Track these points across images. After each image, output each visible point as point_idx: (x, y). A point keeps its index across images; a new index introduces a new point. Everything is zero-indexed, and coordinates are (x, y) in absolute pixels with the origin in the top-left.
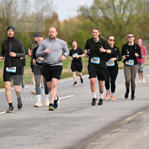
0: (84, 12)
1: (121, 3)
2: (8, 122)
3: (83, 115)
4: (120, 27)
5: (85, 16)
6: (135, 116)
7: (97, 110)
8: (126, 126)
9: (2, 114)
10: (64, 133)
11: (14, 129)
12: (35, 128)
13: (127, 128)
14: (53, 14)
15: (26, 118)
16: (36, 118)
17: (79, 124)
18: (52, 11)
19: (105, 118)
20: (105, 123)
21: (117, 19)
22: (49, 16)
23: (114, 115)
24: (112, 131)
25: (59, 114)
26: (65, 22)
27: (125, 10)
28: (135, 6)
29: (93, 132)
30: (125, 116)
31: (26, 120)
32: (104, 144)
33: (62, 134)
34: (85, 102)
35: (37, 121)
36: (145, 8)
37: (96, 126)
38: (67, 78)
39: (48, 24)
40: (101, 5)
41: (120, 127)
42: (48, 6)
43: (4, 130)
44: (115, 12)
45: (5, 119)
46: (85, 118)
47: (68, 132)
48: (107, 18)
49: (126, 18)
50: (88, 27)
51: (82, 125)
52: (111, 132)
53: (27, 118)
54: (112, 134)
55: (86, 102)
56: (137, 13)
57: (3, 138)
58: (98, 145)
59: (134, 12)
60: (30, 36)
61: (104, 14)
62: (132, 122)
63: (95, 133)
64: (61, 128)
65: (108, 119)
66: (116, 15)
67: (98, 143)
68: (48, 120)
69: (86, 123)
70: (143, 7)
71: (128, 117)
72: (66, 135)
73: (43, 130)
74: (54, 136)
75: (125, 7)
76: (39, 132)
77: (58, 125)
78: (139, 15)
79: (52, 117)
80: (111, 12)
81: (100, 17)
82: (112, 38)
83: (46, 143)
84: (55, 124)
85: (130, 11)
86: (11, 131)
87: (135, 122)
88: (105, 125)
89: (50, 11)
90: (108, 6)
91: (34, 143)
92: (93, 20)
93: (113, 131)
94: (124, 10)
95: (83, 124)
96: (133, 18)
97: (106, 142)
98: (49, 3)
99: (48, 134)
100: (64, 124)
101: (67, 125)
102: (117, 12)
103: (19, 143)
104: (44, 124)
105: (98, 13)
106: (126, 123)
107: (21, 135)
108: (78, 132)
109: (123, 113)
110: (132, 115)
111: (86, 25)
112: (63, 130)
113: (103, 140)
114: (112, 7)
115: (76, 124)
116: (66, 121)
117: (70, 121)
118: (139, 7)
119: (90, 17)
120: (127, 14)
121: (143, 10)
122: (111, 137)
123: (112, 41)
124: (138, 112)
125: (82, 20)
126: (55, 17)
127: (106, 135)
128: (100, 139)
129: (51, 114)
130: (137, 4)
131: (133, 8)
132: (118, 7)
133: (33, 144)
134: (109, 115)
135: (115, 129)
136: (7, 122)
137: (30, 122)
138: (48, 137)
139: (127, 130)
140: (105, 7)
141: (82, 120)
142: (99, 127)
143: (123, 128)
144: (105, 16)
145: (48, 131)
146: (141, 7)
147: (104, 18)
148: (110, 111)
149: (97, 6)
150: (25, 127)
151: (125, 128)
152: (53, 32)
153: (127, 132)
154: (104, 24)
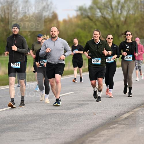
0: (83, 11)
1: (119, 3)
2: (10, 118)
3: (82, 112)
4: (118, 26)
5: (84, 16)
6: (132, 113)
7: (95, 107)
8: (124, 122)
9: (4, 111)
10: (63, 129)
11: (15, 125)
12: (35, 124)
13: (124, 124)
14: (53, 14)
15: (26, 114)
16: (36, 115)
17: (78, 120)
18: (51, 12)
19: (103, 114)
20: (103, 120)
21: (114, 19)
22: (49, 16)
23: (112, 112)
24: (109, 126)
25: (58, 110)
26: (65, 21)
27: (123, 10)
28: (132, 5)
29: (92, 128)
30: (123, 113)
31: (27, 116)
32: (102, 139)
33: (62, 130)
34: (83, 99)
35: (37, 117)
36: (141, 8)
37: (94, 122)
38: (67, 76)
39: (48, 23)
40: (99, 5)
41: (118, 123)
42: (48, 6)
43: (5, 126)
44: (112, 12)
45: (7, 115)
46: (83, 114)
47: (67, 128)
48: (105, 18)
49: (123, 17)
50: (86, 27)
51: (80, 121)
52: (109, 128)
53: (28, 115)
54: (110, 130)
55: (85, 99)
56: (134, 13)
57: (4, 134)
58: (96, 140)
59: (131, 12)
60: (31, 35)
61: (102, 14)
62: (129, 118)
63: (94, 129)
64: (61, 124)
65: (106, 116)
66: (113, 15)
67: (96, 139)
68: (48, 116)
69: (84, 119)
70: (140, 7)
71: (125, 114)
72: (65, 131)
73: (43, 126)
74: (54, 132)
75: (123, 7)
76: (39, 128)
77: (58, 121)
78: (136, 15)
79: (52, 114)
80: (109, 12)
81: (98, 17)
82: (111, 36)
83: (46, 138)
84: (55, 120)
85: (128, 11)
86: (12, 127)
87: (132, 118)
88: (103, 121)
89: (50, 10)
90: (106, 6)
91: (34, 138)
92: (91, 20)
93: (111, 127)
94: (121, 10)
95: (82, 120)
96: (130, 17)
97: (104, 138)
98: (49, 3)
99: (48, 129)
100: (63, 121)
101: (66, 121)
102: (115, 12)
103: (20, 139)
104: (44, 121)
105: (96, 13)
106: (124, 119)
107: (22, 131)
108: (77, 127)
109: (121, 109)
110: (129, 111)
111: (85, 24)
112: (63, 126)
113: (102, 136)
114: (110, 7)
115: (75, 120)
116: (65, 117)
117: (69, 118)
118: (136, 7)
119: (88, 17)
120: (125, 13)
121: (140, 9)
122: (109, 132)
123: (111, 39)
124: (135, 108)
125: (81, 20)
126: (55, 17)
127: (104, 131)
128: (98, 134)
129: (51, 111)
130: (134, 4)
131: (131, 8)
132: (115, 7)
133: (33, 140)
134: (107, 111)
135: (113, 125)
136: (8, 118)
137: (31, 118)
138: (48, 133)
139: (124, 125)
140: (102, 7)
141: (81, 116)
142: (97, 123)
143: (120, 124)
144: (103, 16)
145: (48, 126)
146: (137, 7)
147: (102, 18)
148: (108, 108)
149: (95, 6)
150: (26, 124)
151: (123, 124)
152: (54, 31)
153: (124, 128)
154: (102, 24)
